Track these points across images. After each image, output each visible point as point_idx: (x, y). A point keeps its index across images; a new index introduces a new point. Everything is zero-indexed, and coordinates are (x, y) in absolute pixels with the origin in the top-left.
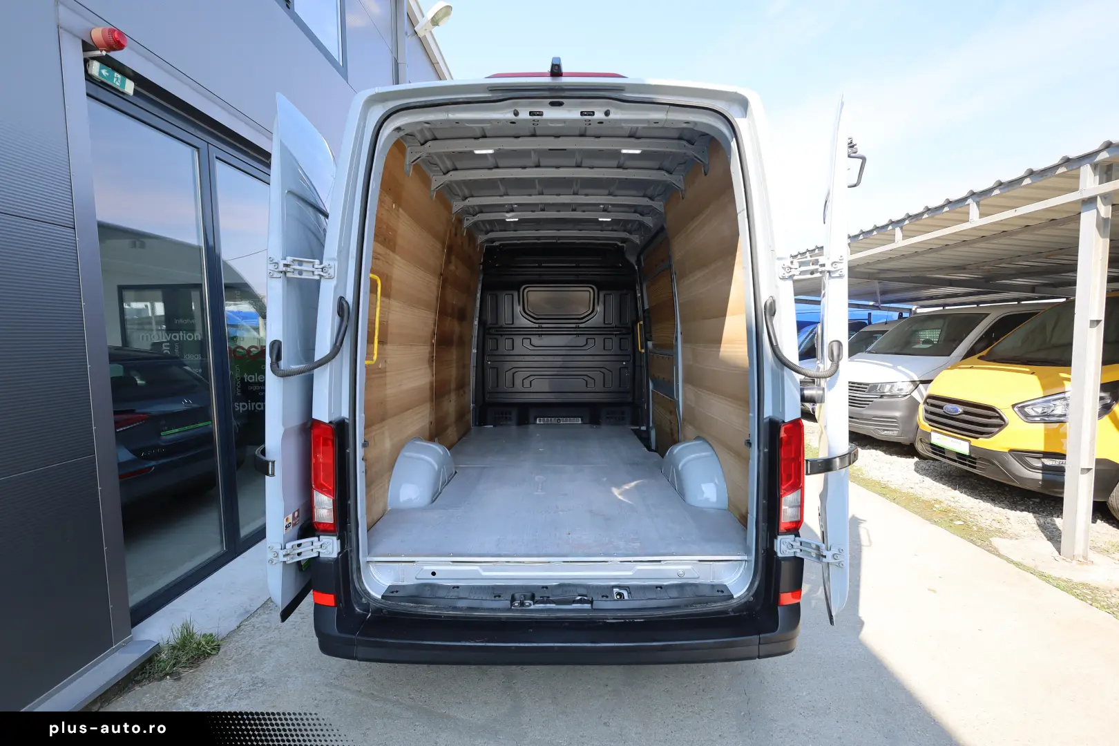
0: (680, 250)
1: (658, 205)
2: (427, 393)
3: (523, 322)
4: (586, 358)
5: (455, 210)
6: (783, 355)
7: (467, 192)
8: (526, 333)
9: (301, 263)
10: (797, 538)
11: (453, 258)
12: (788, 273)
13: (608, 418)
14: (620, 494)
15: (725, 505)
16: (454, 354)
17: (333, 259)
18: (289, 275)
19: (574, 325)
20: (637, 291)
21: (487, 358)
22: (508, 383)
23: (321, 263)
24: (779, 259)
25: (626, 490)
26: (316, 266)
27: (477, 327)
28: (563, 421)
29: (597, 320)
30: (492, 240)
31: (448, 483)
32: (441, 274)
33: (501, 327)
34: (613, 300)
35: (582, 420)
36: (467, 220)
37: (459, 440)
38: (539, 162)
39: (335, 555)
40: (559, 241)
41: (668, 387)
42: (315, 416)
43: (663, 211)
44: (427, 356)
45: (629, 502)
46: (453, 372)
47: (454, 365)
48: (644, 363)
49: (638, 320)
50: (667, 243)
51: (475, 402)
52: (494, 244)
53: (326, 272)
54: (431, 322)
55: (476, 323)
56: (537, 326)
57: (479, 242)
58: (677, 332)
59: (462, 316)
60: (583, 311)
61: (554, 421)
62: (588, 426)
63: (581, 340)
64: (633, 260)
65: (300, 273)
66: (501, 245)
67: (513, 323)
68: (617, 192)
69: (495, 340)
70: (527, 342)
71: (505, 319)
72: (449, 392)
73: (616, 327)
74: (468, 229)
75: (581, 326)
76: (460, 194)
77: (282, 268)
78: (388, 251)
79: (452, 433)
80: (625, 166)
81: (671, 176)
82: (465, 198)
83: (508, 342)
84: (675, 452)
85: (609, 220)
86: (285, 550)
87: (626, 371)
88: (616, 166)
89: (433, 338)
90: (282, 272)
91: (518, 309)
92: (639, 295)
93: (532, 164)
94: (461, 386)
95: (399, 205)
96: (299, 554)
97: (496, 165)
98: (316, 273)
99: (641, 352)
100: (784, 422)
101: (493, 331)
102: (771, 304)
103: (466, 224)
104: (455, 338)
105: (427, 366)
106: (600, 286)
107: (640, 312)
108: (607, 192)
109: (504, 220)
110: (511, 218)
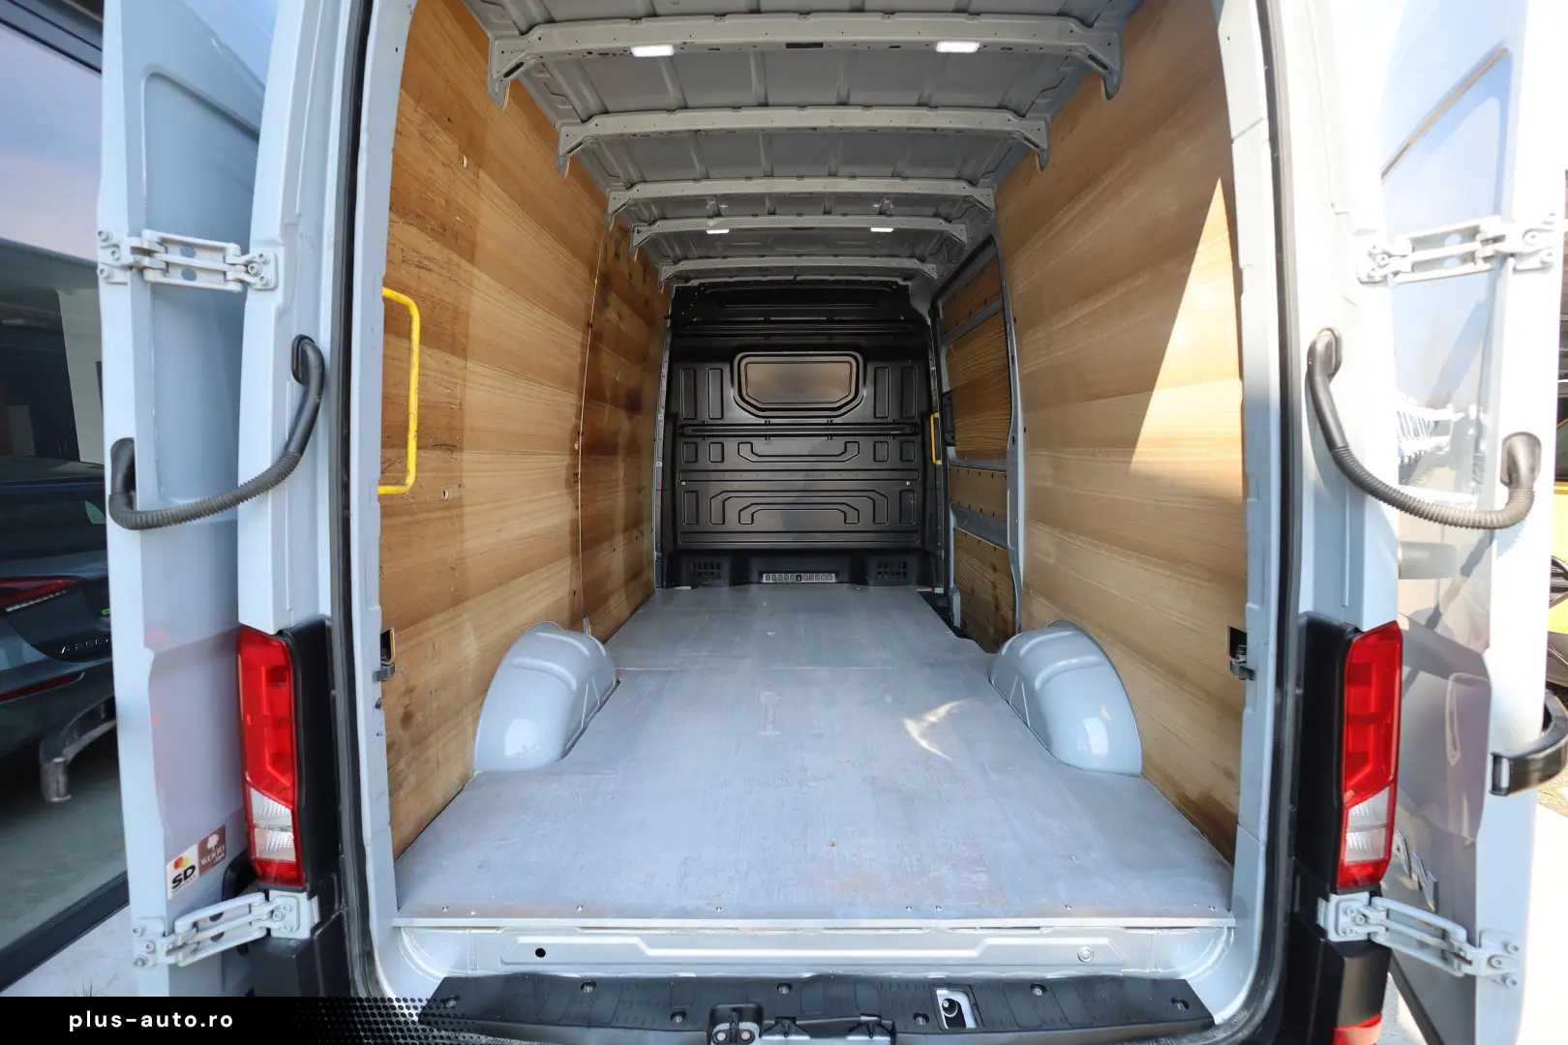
0: (1024, 277)
1: (983, 195)
2: (567, 541)
3: (738, 415)
4: (844, 475)
5: (612, 207)
6: (1362, 468)
7: (634, 174)
8: (744, 433)
9: (189, 249)
10: (1377, 900)
11: (613, 298)
12: (1380, 267)
13: (879, 573)
14: (923, 735)
15: (1136, 766)
16: (620, 469)
17: (272, 243)
18: (150, 276)
19: (824, 421)
20: (931, 363)
21: (679, 476)
22: (716, 518)
23: (245, 251)
24: (1360, 233)
25: (933, 725)
26: (230, 259)
27: (662, 424)
28: (805, 578)
29: (861, 412)
30: (685, 276)
31: (600, 708)
32: (589, 325)
33: (704, 425)
34: (889, 378)
35: (837, 577)
36: (638, 232)
37: (633, 613)
38: (766, 97)
39: (304, 933)
40: (798, 278)
41: (994, 526)
42: (245, 619)
43: (992, 206)
44: (563, 474)
45: (944, 756)
46: (620, 500)
47: (621, 488)
48: (940, 483)
49: (931, 411)
50: (997, 265)
51: (662, 549)
52: (689, 284)
53: (256, 275)
54: (571, 412)
55: (661, 416)
56: (762, 421)
57: (663, 277)
58: (1016, 430)
59: (634, 404)
60: (837, 395)
61: (791, 578)
62: (846, 586)
63: (836, 445)
64: (923, 309)
65: (189, 273)
66: (701, 285)
67: (722, 417)
68: (908, 172)
69: (693, 446)
70: (745, 449)
71: (709, 411)
72: (611, 535)
73: (894, 423)
74: (641, 249)
75: (835, 420)
76: (622, 177)
77: (128, 258)
78: (455, 257)
79: (618, 604)
80: (933, 102)
81: (1025, 122)
82: (631, 185)
83: (715, 450)
84: (1023, 651)
85: (890, 230)
86: (172, 938)
87: (911, 495)
88: (915, 102)
89: (574, 440)
90: (130, 268)
91: (731, 393)
92: (934, 368)
93: (752, 101)
94: (635, 522)
95: (478, 164)
96: (217, 938)
97: (682, 104)
98: (230, 276)
99: (935, 465)
100: (1357, 630)
101: (689, 431)
102: (1328, 346)
103: (637, 239)
104: (621, 441)
105: (565, 491)
106: (868, 355)
107: (935, 398)
108: (890, 170)
109: (704, 233)
110: (716, 229)
